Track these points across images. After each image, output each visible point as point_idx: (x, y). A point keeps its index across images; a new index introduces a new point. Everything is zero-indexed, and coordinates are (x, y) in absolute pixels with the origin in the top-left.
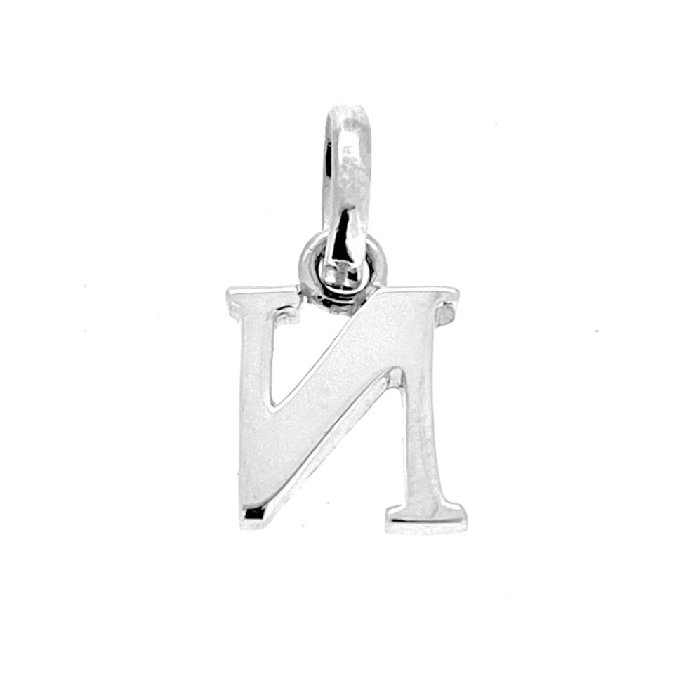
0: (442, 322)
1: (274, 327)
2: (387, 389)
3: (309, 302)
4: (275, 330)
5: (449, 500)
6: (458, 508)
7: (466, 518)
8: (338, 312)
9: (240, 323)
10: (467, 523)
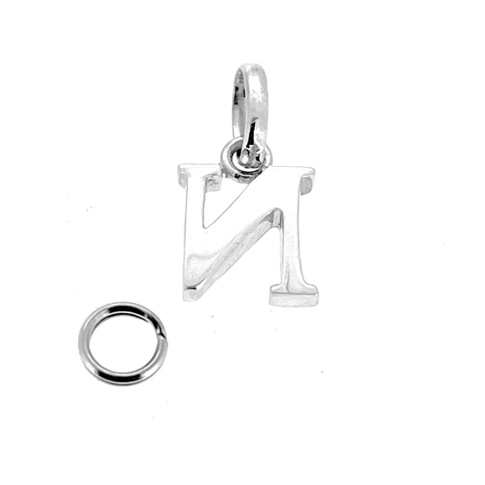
0: (304, 192)
1: (206, 192)
2: (271, 227)
3: (226, 177)
4: (206, 194)
5: (308, 283)
6: (314, 288)
7: (318, 293)
8: (244, 182)
9: (186, 188)
10: (318, 296)
